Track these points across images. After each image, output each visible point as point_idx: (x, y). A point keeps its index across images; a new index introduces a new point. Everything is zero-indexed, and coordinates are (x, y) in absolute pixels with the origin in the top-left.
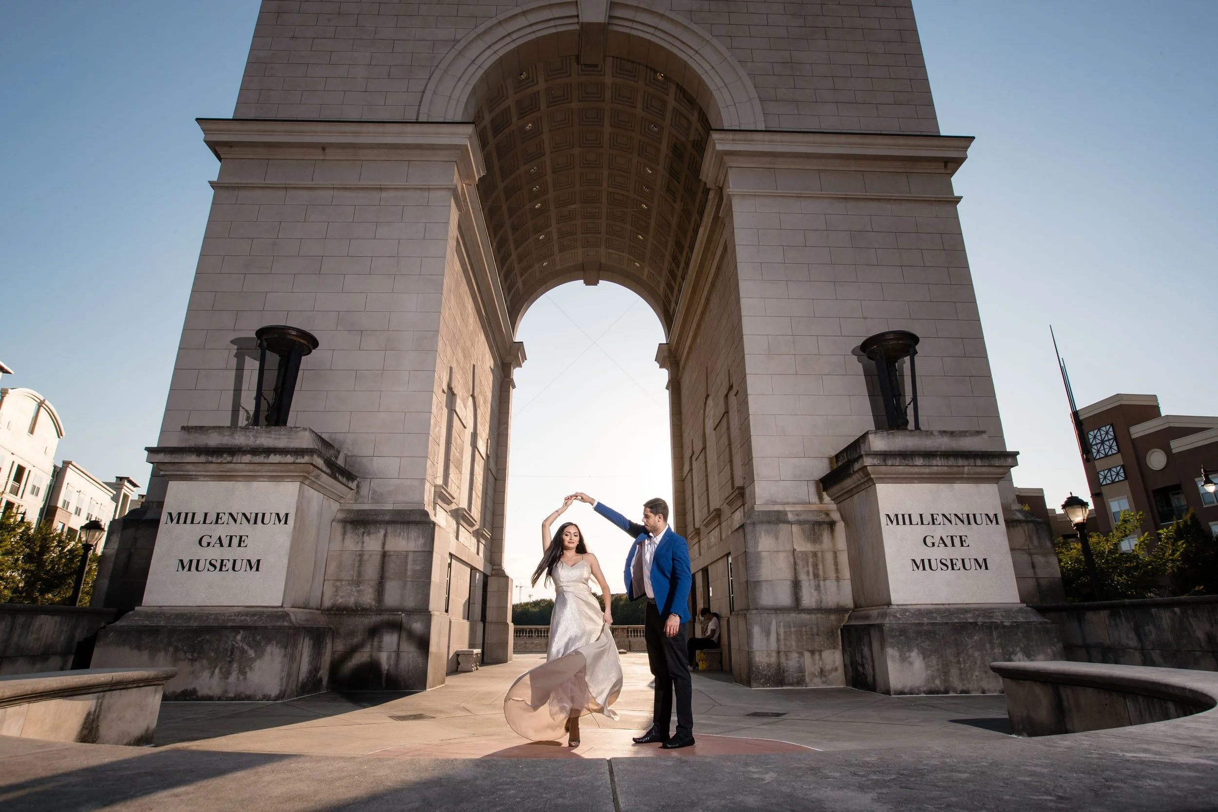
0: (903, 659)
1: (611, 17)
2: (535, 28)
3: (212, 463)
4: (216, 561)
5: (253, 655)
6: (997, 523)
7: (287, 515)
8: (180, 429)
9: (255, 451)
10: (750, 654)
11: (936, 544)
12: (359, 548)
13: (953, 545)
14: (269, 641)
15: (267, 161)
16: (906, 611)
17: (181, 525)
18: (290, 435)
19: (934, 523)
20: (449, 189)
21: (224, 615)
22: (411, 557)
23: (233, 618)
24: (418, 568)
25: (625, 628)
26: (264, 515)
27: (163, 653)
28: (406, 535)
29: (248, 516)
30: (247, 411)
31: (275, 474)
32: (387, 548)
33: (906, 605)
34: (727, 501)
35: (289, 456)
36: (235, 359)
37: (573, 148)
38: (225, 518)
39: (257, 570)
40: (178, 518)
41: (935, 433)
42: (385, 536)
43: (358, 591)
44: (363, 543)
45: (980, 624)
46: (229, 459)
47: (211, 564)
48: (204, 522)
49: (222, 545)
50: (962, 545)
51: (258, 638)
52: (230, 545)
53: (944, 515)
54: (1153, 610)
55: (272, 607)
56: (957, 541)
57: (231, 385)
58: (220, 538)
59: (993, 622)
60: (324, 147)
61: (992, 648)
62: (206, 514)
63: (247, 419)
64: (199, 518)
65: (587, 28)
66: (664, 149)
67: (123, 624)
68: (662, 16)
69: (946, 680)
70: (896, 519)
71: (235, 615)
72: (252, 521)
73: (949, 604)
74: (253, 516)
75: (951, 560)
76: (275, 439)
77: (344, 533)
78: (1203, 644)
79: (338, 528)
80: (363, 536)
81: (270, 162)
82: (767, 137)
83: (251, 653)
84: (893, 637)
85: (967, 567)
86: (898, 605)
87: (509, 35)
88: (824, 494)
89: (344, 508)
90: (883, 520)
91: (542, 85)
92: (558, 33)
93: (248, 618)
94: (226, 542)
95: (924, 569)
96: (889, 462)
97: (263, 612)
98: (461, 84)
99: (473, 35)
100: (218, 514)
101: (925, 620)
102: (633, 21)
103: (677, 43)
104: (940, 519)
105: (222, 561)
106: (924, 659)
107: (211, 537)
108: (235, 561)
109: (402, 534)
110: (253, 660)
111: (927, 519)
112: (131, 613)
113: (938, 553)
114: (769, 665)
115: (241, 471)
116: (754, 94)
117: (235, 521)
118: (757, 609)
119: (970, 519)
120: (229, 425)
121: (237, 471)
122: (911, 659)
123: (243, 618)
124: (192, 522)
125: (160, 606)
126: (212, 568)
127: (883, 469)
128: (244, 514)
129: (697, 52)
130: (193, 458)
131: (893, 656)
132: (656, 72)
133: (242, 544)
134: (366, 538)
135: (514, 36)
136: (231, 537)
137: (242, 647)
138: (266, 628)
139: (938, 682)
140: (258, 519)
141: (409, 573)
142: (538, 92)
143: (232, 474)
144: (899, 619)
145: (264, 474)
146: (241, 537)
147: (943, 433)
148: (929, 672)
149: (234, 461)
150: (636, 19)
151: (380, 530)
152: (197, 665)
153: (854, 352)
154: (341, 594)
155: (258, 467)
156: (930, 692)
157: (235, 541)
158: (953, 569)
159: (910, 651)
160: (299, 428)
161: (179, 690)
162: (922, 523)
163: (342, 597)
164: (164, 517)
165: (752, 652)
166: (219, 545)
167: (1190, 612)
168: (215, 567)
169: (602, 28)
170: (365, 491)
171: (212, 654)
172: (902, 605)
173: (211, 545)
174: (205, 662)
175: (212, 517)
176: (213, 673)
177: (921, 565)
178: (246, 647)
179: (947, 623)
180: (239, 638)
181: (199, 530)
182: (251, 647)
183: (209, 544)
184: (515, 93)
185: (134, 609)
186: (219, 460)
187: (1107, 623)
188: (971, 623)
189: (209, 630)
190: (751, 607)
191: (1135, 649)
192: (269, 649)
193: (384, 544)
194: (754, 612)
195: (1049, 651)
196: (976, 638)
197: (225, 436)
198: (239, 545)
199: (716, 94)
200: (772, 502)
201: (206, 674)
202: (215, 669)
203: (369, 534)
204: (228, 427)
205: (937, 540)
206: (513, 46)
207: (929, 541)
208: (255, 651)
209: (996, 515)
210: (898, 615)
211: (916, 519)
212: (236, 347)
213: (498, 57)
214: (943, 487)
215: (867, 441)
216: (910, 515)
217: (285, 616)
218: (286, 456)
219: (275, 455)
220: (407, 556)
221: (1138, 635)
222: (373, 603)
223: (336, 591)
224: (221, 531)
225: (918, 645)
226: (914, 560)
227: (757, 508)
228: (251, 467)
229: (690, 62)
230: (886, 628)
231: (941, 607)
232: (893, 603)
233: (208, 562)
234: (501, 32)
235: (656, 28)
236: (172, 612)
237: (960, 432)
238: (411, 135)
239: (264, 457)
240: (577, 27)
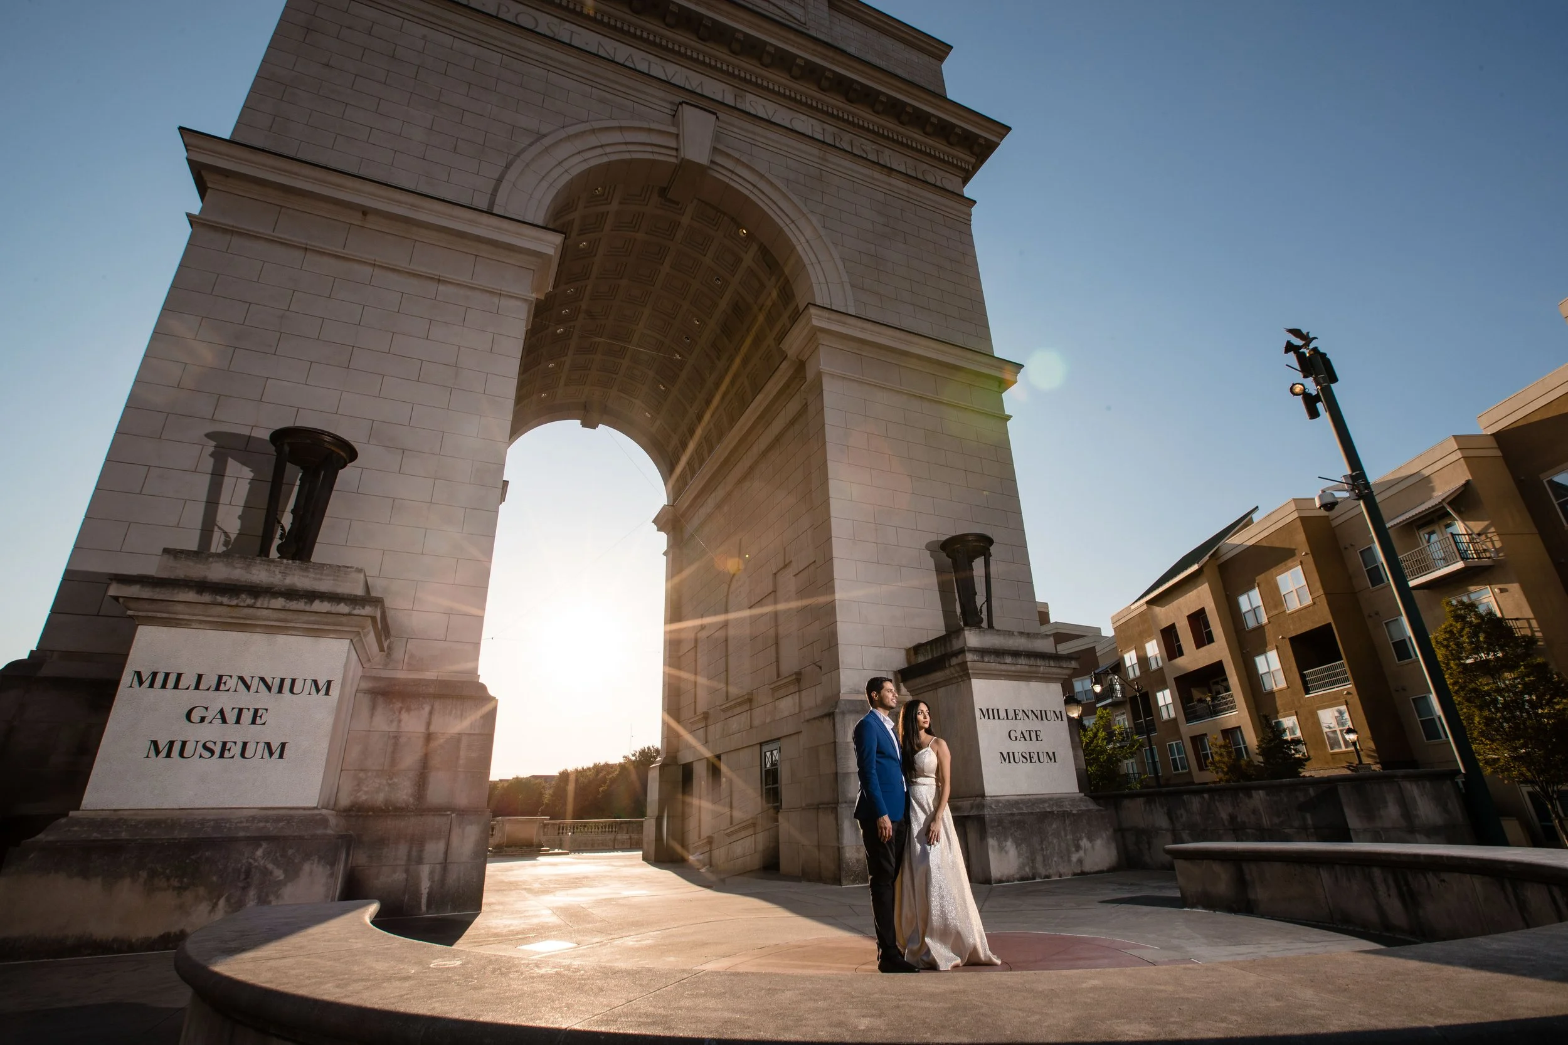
0: (1002, 849)
1: (712, 162)
2: (631, 148)
3: (221, 604)
4: (215, 743)
5: (282, 877)
6: (1062, 720)
7: (329, 683)
9: (291, 594)
11: (1018, 739)
12: (393, 728)
13: (1031, 740)
14: (307, 857)
15: (279, 208)
16: (998, 802)
17: (157, 690)
18: (338, 576)
19: (1016, 719)
20: (526, 300)
21: (229, 820)
22: (464, 742)
23: (244, 824)
24: (474, 755)
26: (293, 681)
27: (127, 882)
28: (459, 712)
29: (269, 682)
30: (226, 533)
31: (316, 627)
32: (432, 729)
33: (997, 796)
34: (772, 686)
35: (342, 604)
36: (212, 460)
37: (621, 278)
38: (232, 683)
39: (281, 756)
40: (152, 680)
41: (1016, 634)
42: (431, 713)
43: (390, 785)
44: (400, 721)
45: (1056, 812)
46: (250, 601)
47: (205, 747)
48: (197, 688)
49: (224, 721)
50: (1037, 740)
51: (290, 852)
52: (238, 721)
53: (1023, 711)
54: (1185, 797)
55: (304, 809)
56: (1033, 735)
58: (222, 712)
59: (1064, 811)
60: (365, 212)
61: (1066, 836)
62: (200, 677)
63: (226, 543)
64: (188, 680)
65: (686, 167)
66: (723, 304)
67: (51, 838)
68: (762, 176)
69: (1033, 868)
70: (991, 714)
71: (247, 821)
72: (275, 688)
73: (1029, 795)
74: (277, 682)
75: (1030, 753)
76: (315, 579)
77: (373, 708)
78: (1226, 823)
79: (365, 700)
80: (400, 712)
81: (283, 210)
82: (859, 323)
83: (279, 874)
84: (992, 827)
85: (1042, 760)
86: (991, 797)
87: (602, 146)
89: (368, 675)
90: (978, 714)
91: (614, 206)
92: (654, 161)
93: (268, 825)
94: (231, 717)
95: (1010, 762)
96: (986, 659)
97: (292, 817)
98: (545, 184)
99: (562, 134)
100: (220, 677)
101: (1015, 811)
102: (732, 172)
103: (775, 207)
104: (1021, 714)
105: (224, 744)
106: (1017, 847)
107: (207, 709)
108: (245, 744)
109: (454, 712)
110: (281, 884)
111: (1011, 714)
112: (63, 820)
113: (1020, 747)
114: (858, 861)
115: (264, 620)
116: (845, 278)
117: (248, 688)
118: (846, 802)
119: (1041, 716)
120: (194, 547)
121: (257, 618)
122: (1006, 849)
123: (261, 825)
124: (176, 687)
125: (115, 810)
126: (207, 754)
127: (980, 664)
128: (262, 679)
129: (793, 222)
130: (191, 596)
131: (993, 846)
132: (740, 226)
133: (258, 721)
134: (405, 716)
135: (608, 150)
136: (241, 710)
137: (266, 868)
138: (301, 838)
139: (1027, 869)
140: (284, 686)
141: (461, 762)
142: (608, 212)
143: (248, 622)
144: (995, 810)
145: (298, 625)
146: (256, 711)
147: (1021, 634)
148: (1021, 859)
149: (258, 604)
150: (735, 171)
151: (424, 706)
152: (188, 896)
153: (929, 547)
154: (365, 789)
155: (290, 616)
156: (1022, 879)
157: (247, 716)
158: (1031, 762)
159: (1006, 840)
160: (351, 567)
161: (156, 933)
162: (1007, 718)
163: (366, 793)
164: (127, 677)
165: (842, 848)
166: (220, 721)
167: (1217, 797)
168: (212, 752)
169: (701, 169)
170: (398, 654)
171: (215, 879)
172: (994, 796)
173: (207, 720)
174: (202, 891)
175: (210, 680)
176: (215, 905)
177: (1007, 757)
178: (270, 866)
179: (1032, 813)
180: (259, 853)
181: (186, 698)
182: (278, 866)
183: (203, 719)
184: (585, 207)
185: (68, 815)
186: (234, 602)
187: (1143, 809)
188: (1049, 812)
189: (211, 843)
190: (840, 800)
191: (1167, 830)
192: (307, 867)
193: (429, 724)
194: (844, 805)
195: (1104, 835)
196: (1054, 826)
197: (236, 568)
198: (254, 722)
199: (809, 268)
200: (855, 691)
201: (204, 908)
202: (219, 898)
203: (409, 710)
205: (1019, 734)
206: (605, 159)
207: (1013, 735)
208: (285, 871)
209: (1060, 712)
210: (993, 806)
211: (1003, 714)
213: (588, 167)
214: (1022, 684)
215: (961, 637)
216: (998, 710)
217: (324, 821)
218: (338, 604)
219: (322, 601)
220: (459, 741)
221: (1171, 819)
222: (411, 800)
223: (358, 785)
224: (225, 701)
225: (1011, 834)
226: (1001, 753)
227: (842, 697)
228: (282, 615)
229: (786, 229)
230: (987, 819)
231: (1023, 797)
232: (986, 795)
233: (200, 745)
234: (593, 140)
235: (754, 186)
236: (139, 818)
237: (1034, 634)
238: (485, 228)
239: (306, 603)
240: (673, 160)
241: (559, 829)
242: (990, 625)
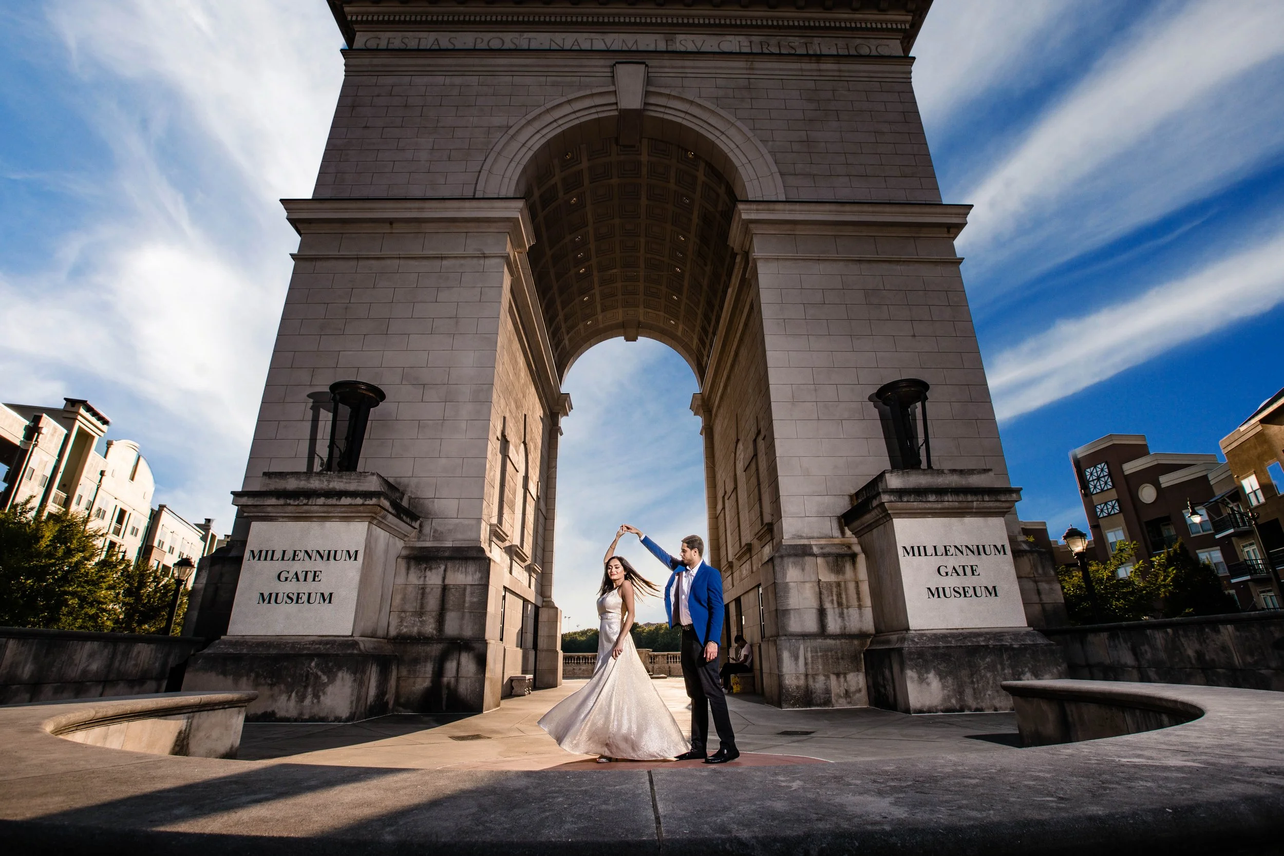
0: (922, 680)
1: (646, 104)
2: (578, 114)
3: (289, 505)
4: (293, 594)
5: (326, 681)
6: (1005, 553)
7: (356, 552)
8: (261, 475)
9: (329, 494)
10: (780, 677)
11: (949, 574)
12: (421, 582)
13: (965, 574)
14: (340, 668)
15: (341, 235)
16: (923, 635)
17: (262, 562)
18: (360, 479)
19: (947, 554)
20: (502, 256)
21: (299, 643)
22: (468, 587)
23: (308, 646)
24: (475, 600)
25: (665, 655)
26: (336, 552)
27: (245, 679)
28: (464, 569)
29: (322, 552)
30: (321, 458)
31: (346, 515)
32: (447, 582)
33: (923, 630)
34: (757, 537)
35: (358, 498)
36: (312, 411)
37: (613, 218)
38: (301, 555)
39: (330, 602)
40: (259, 555)
41: (946, 471)
42: (445, 571)
43: (421, 621)
44: (425, 577)
45: (991, 646)
46: (305, 501)
47: (288, 597)
48: (283, 559)
49: (298, 580)
50: (973, 574)
51: (330, 664)
52: (305, 580)
53: (956, 547)
54: (1148, 632)
55: (343, 636)
56: (968, 570)
57: (307, 435)
58: (296, 574)
59: (1003, 645)
60: (391, 222)
61: (1003, 669)
62: (284, 552)
63: (322, 465)
64: (278, 555)
65: (625, 114)
66: (695, 217)
67: (210, 651)
68: (692, 103)
69: (961, 699)
70: (912, 551)
71: (310, 644)
72: (325, 557)
73: (962, 629)
74: (326, 552)
75: (964, 588)
76: (346, 483)
77: (408, 569)
78: (1194, 661)
79: (403, 564)
80: (425, 571)
81: (344, 236)
83: (325, 679)
84: (911, 660)
85: (979, 594)
86: (916, 630)
87: (555, 121)
88: (846, 528)
89: (408, 546)
90: (900, 551)
91: (585, 164)
92: (599, 119)
93: (321, 646)
94: (302, 577)
95: (939, 597)
96: (905, 499)
97: (335, 641)
98: (513, 164)
99: (523, 122)
100: (295, 552)
101: (941, 644)
102: (666, 107)
103: (705, 126)
104: (952, 550)
105: (298, 594)
106: (941, 680)
107: (288, 572)
108: (310, 594)
109: (460, 569)
110: (325, 685)
111: (941, 550)
112: (217, 641)
113: (951, 582)
114: (798, 687)
115: (316, 513)
116: (774, 169)
117: (310, 558)
118: (786, 635)
119: (979, 550)
120: (305, 471)
121: (312, 512)
122: (928, 680)
123: (317, 646)
124: (272, 559)
125: (244, 636)
126: (289, 601)
127: (899, 505)
128: (318, 552)
129: (723, 133)
130: (273, 501)
131: (912, 678)
132: (687, 151)
133: (317, 579)
134: (428, 573)
135: (560, 122)
136: (307, 572)
137: (316, 674)
138: (337, 655)
139: (954, 701)
140: (331, 556)
141: (467, 605)
142: (582, 170)
143: (308, 515)
144: (917, 643)
145: (336, 515)
146: (315, 572)
147: (953, 471)
148: (945, 691)
149: (310, 503)
150: (668, 105)
151: (441, 565)
152: (276, 689)
153: (870, 399)
154: (405, 624)
155: (330, 509)
156: (947, 710)
157: (310, 576)
158: (965, 596)
159: (928, 672)
160: (368, 472)
161: (260, 711)
162: (936, 554)
163: (406, 627)
164: (247, 554)
165: (782, 675)
166: (296, 580)
167: (1181, 632)
168: (292, 599)
169: (638, 113)
171: (289, 680)
172: (919, 630)
173: (289, 579)
174: (282, 687)
175: (290, 554)
176: (290, 696)
177: (936, 593)
178: (319, 673)
179: (961, 647)
180: (313, 664)
181: (278, 566)
182: (324, 673)
183: (286, 579)
184: (561, 172)
185: (220, 638)
186: (296, 503)
187: (1107, 644)
188: (983, 646)
189: (287, 657)
190: (780, 634)
191: (1133, 667)
192: (340, 674)
193: (444, 579)
194: (783, 638)
195: (1055, 670)
196: (988, 660)
197: (301, 480)
198: (314, 580)
199: (741, 169)
200: (798, 536)
201: (284, 697)
202: (292, 693)
203: (431, 569)
204: (304, 473)
205: (950, 570)
206: (559, 130)
207: (943, 571)
208: (328, 677)
209: (1003, 546)
210: (916, 640)
211: (930, 551)
212: (312, 400)
213: (546, 140)
214: (954, 521)
215: (884, 480)
216: (925, 547)
217: (355, 644)
218: (356, 498)
219: (346, 497)
220: (465, 590)
221: (1135, 654)
222: (435, 632)
223: (401, 622)
224: (298, 567)
225: (934, 667)
226: (929, 589)
227: (784, 542)
228: (325, 509)
229: (717, 142)
230: (905, 651)
231: (955, 631)
232: (911, 628)
233: (285, 595)
234: (548, 118)
235: (686, 113)
236: (254, 641)
237: (969, 470)
238: (469, 210)
239: (337, 499)
240: (616, 113)
241: (668, 659)
242: (929, 466)
